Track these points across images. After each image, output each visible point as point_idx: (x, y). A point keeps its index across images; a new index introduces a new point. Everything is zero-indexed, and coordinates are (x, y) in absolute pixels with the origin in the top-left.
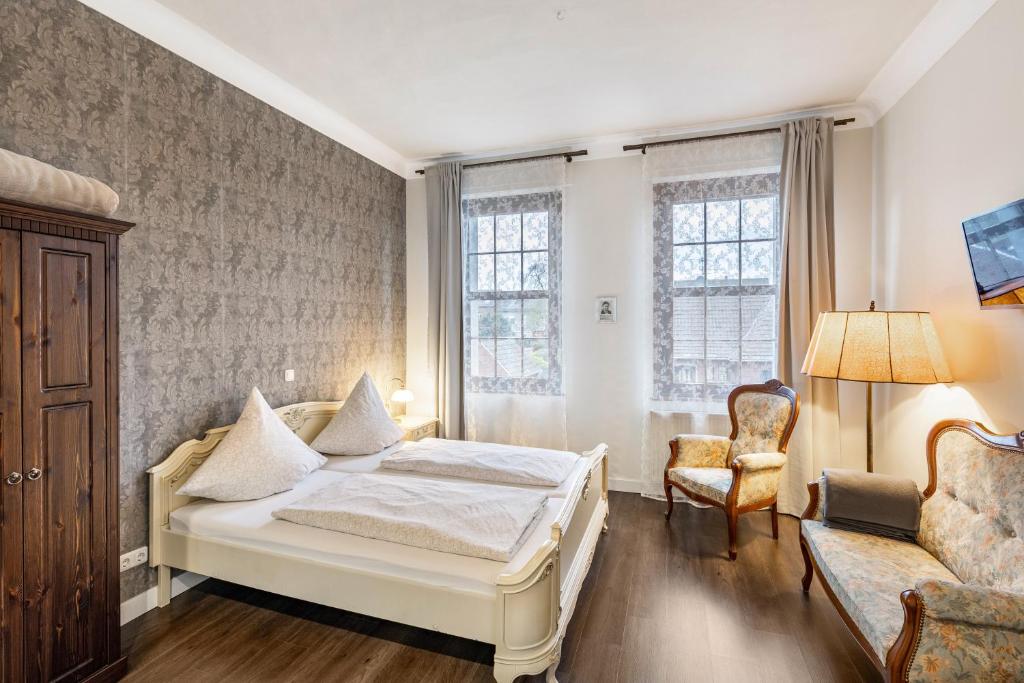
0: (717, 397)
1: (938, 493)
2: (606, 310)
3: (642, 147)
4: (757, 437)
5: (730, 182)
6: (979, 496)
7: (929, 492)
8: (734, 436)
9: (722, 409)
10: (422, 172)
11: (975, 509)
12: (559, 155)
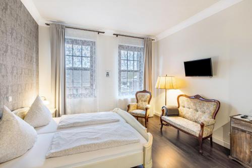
0: (133, 94)
1: (180, 107)
2: (108, 74)
3: (117, 35)
4: (143, 102)
5: (135, 47)
6: (190, 107)
7: (178, 107)
8: (137, 102)
9: (134, 97)
10: (47, 24)
11: (189, 108)
12: (97, 31)
